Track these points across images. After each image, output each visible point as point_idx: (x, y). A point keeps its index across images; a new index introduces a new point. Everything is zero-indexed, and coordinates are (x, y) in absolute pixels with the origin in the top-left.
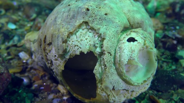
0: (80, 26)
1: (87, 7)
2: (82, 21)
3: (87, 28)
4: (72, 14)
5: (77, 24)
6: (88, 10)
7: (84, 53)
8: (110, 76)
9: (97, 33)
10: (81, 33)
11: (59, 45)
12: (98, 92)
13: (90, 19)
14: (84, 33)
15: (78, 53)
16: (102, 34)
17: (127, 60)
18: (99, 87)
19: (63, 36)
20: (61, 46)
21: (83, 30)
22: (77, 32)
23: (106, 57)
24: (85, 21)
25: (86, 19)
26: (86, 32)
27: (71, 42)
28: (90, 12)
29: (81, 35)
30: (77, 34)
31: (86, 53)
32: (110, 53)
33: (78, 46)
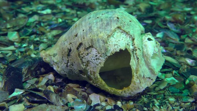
0: (115, 31)
1: (117, 16)
2: (116, 26)
3: (120, 32)
4: (105, 22)
5: (113, 28)
6: (118, 18)
7: (122, 50)
8: (142, 67)
9: (129, 35)
10: (117, 35)
11: (101, 46)
12: (134, 80)
13: (121, 25)
14: (119, 35)
15: (118, 51)
16: (132, 35)
17: (153, 54)
18: (135, 76)
19: (104, 39)
20: (103, 46)
21: (118, 33)
22: (114, 35)
23: (138, 52)
24: (118, 26)
25: (119, 25)
26: (120, 35)
27: (111, 42)
28: (120, 19)
29: (117, 37)
30: (114, 36)
31: (124, 50)
32: (139, 49)
33: (117, 45)
